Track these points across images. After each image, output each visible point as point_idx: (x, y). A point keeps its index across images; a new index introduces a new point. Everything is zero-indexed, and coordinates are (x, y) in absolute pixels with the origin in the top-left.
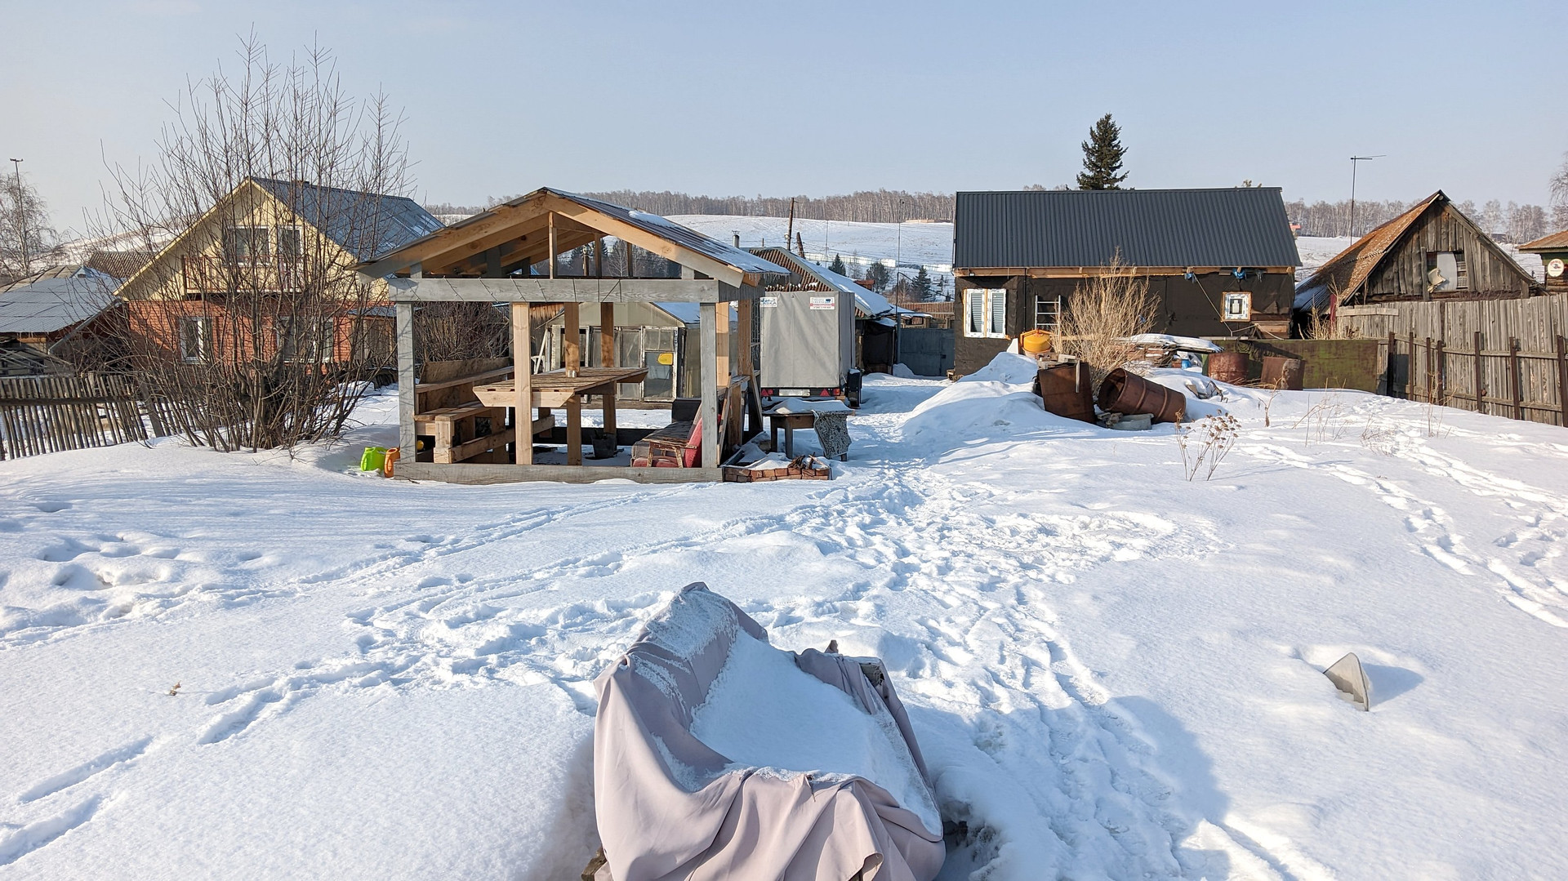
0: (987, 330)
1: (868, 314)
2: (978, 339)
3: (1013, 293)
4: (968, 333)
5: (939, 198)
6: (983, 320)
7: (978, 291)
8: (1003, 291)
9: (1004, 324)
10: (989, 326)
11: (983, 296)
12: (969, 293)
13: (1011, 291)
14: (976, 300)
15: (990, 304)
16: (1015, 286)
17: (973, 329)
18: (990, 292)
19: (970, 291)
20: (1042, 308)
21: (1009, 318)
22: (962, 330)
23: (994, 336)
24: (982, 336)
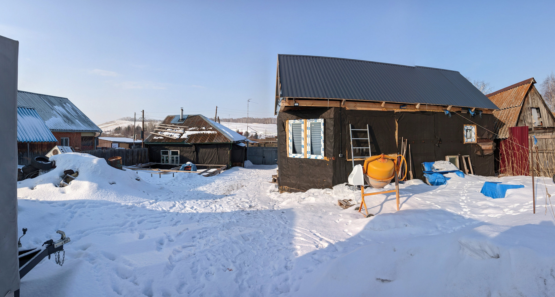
0: (307, 152)
1: (232, 141)
2: (300, 159)
3: (331, 122)
4: (291, 155)
5: (259, 119)
6: (303, 144)
7: (297, 121)
8: (321, 121)
9: (323, 147)
10: (309, 149)
11: (303, 125)
12: (290, 124)
13: (328, 121)
14: (297, 129)
15: (308, 132)
16: (332, 116)
17: (294, 152)
18: (309, 122)
19: (291, 122)
20: (355, 134)
21: (328, 143)
22: (285, 152)
23: (313, 157)
24: (303, 157)
